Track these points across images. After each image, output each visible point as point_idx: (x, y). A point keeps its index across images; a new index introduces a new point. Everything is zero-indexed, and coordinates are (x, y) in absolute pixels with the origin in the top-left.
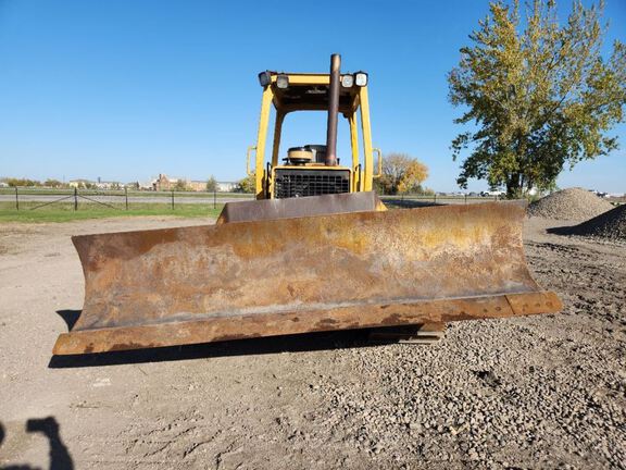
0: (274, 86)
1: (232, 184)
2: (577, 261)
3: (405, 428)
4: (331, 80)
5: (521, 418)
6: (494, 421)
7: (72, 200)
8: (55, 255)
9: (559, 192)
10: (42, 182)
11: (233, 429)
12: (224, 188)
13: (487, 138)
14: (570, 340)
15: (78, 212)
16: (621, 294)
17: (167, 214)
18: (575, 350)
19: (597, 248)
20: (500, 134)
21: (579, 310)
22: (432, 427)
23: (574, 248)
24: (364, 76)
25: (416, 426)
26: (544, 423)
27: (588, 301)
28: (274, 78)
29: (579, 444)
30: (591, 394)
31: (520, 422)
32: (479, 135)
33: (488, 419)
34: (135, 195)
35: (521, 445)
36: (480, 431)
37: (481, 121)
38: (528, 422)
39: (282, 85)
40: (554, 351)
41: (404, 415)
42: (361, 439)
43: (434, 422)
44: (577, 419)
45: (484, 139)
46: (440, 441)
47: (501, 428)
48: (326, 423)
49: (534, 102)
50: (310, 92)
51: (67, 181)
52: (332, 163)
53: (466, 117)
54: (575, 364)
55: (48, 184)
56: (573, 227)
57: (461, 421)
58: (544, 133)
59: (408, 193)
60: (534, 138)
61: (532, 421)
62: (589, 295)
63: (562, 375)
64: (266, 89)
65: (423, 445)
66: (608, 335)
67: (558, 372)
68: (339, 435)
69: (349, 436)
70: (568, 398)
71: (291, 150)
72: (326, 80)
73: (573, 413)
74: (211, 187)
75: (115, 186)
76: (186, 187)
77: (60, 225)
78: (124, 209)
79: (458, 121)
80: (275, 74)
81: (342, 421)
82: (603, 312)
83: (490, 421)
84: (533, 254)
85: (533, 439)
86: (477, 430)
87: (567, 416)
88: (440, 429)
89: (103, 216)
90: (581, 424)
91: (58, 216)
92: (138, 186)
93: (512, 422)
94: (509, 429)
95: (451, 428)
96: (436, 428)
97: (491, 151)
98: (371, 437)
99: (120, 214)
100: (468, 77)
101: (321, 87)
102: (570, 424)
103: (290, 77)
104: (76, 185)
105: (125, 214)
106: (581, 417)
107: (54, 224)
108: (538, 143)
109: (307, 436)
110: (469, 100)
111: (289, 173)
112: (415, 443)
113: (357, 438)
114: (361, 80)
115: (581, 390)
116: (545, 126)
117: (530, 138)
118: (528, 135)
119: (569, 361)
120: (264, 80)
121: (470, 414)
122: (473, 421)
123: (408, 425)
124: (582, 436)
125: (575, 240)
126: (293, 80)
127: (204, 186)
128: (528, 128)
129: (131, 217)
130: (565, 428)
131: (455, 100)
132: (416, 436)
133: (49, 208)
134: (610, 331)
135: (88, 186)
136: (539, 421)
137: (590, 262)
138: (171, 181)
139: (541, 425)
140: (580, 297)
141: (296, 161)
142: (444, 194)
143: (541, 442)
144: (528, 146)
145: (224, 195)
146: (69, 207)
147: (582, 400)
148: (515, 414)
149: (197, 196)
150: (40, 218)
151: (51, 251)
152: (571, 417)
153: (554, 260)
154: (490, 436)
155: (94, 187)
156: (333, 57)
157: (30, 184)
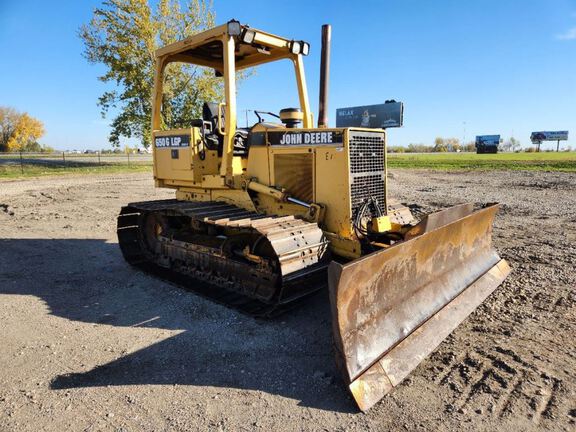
13: (133, 99)
32: (125, 96)
37: (122, 82)
39: (248, 39)
45: (129, 100)
50: (259, 50)
101: (267, 48)
111: (356, 135)
126: (260, 38)
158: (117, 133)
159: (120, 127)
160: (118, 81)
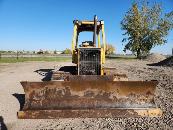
0: (77, 24)
1: (61, 52)
2: (158, 73)
3: (121, 124)
4: (95, 23)
5: (153, 120)
6: (146, 121)
7: (16, 56)
8: (12, 72)
9: (151, 54)
10: (7, 51)
11: (70, 125)
12: (58, 53)
13: (131, 39)
14: (162, 96)
15: (18, 60)
16: (172, 82)
17: (43, 60)
18: (164, 99)
19: (163, 69)
20: (135, 38)
21: (162, 87)
22: (128, 123)
23: (157, 69)
24: (103, 22)
25: (123, 123)
26: (160, 121)
27: (164, 85)
28: (77, 22)
29: (171, 128)
30: (171, 112)
31: (153, 121)
32: (129, 38)
33: (144, 120)
34: (34, 55)
35: (155, 128)
36: (143, 124)
37: (130, 35)
38: (155, 121)
39: (80, 24)
40: (158, 99)
41: (120, 119)
42: (109, 127)
43: (129, 122)
44: (169, 120)
45: (130, 40)
46: (132, 128)
47: (148, 123)
48: (98, 122)
49: (144, 29)
50: (87, 26)
51: (14, 51)
52: (95, 46)
53: (126, 34)
54: (164, 103)
55: (9, 52)
56: (156, 64)
57: (137, 121)
58: (147, 38)
59: (109, 54)
60: (144, 39)
61: (156, 121)
62: (164, 83)
63: (162, 106)
64: (75, 25)
65: (127, 129)
66: (172, 94)
67: (160, 105)
68: (102, 126)
69: (105, 126)
70: (165, 113)
71: (83, 43)
72: (93, 23)
73: (168, 118)
74: (55, 53)
75: (28, 52)
76: (48, 53)
77: (13, 64)
78: (31, 59)
79: (124, 35)
80: (78, 21)
81: (102, 122)
82: (168, 88)
83: (145, 121)
84: (146, 71)
85: (158, 126)
86: (142, 124)
87: (166, 119)
88: (131, 124)
89: (25, 61)
90: (170, 121)
91: (13, 61)
92: (34, 52)
93: (151, 121)
94: (151, 123)
95: (134, 123)
96: (130, 123)
97: (132, 43)
98: (111, 126)
99: (30, 60)
100: (126, 22)
101: (91, 25)
102: (167, 121)
103: (82, 22)
104: (17, 52)
105: (32, 60)
106: (170, 119)
107: (11, 63)
108: (145, 41)
109: (93, 127)
110: (126, 29)
111: (84, 49)
112: (124, 128)
113: (107, 127)
114: (102, 23)
115: (168, 111)
116: (147, 36)
117: (143, 39)
118: (142, 38)
119: (163, 102)
120: (75, 23)
121: (139, 119)
122: (140, 121)
123: (121, 123)
124: (172, 125)
125: (157, 67)
126: (83, 23)
127: (53, 52)
128: (142, 37)
129: (33, 61)
130: (166, 123)
131: (122, 29)
132: (124, 126)
133: (9, 59)
134: (172, 93)
135: (20, 52)
136: (158, 121)
137: (162, 73)
138: (44, 51)
139: (159, 122)
140: (162, 83)
141: (84, 46)
142: (119, 55)
143: (160, 127)
144: (142, 41)
145: (59, 55)
146: (15, 58)
147: (169, 114)
148: (151, 119)
149: (51, 55)
150: (7, 62)
151: (11, 71)
152: (167, 119)
153: (152, 73)
154: (146, 126)
155: (22, 53)
156: (95, 16)
157: (4, 52)
158: (126, 49)
159: (127, 47)
160: (129, 34)
